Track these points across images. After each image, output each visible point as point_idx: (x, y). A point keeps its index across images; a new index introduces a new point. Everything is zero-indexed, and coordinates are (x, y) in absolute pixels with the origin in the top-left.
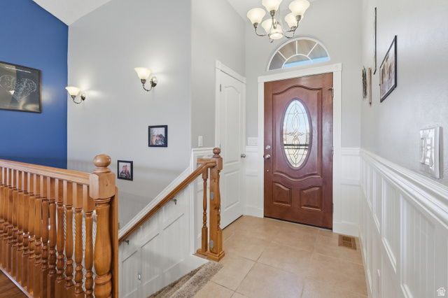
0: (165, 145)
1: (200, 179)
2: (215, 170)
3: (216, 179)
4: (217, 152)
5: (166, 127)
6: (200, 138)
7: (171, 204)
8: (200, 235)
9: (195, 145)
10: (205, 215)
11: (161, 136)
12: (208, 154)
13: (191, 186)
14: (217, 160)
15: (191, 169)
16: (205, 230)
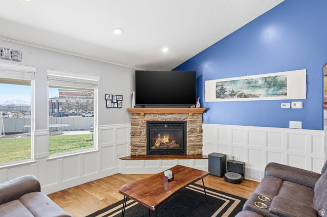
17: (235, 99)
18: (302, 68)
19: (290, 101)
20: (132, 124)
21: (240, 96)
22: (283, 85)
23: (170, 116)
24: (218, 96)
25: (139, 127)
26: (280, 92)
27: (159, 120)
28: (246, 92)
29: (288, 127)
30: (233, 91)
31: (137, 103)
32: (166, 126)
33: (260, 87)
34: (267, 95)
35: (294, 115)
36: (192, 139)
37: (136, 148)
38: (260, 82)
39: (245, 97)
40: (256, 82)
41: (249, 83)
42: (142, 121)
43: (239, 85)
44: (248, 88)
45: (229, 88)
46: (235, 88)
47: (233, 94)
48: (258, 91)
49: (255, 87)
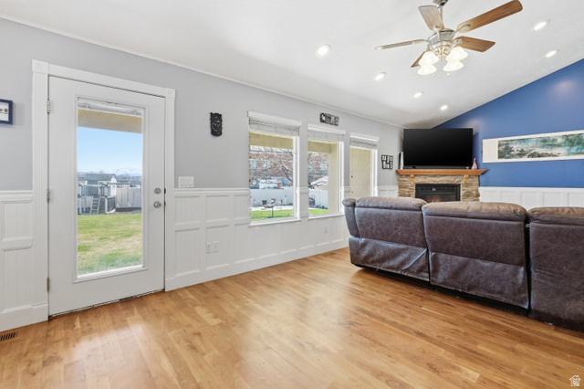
17: (524, 159)
20: (400, 187)
21: (532, 155)
24: (501, 155)
25: (407, 190)
27: (431, 182)
28: (540, 151)
30: (522, 150)
31: (405, 164)
32: (434, 189)
33: (559, 146)
34: (569, 154)
38: (560, 141)
39: (539, 156)
40: (554, 140)
42: (411, 183)
43: (530, 144)
44: (543, 147)
45: (516, 148)
46: (525, 147)
47: (522, 154)
48: (555, 151)
49: (553, 146)
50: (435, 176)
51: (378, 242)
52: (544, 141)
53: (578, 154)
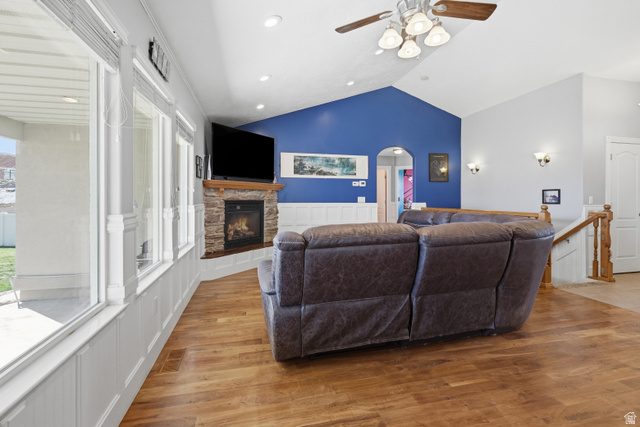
0: (559, 203)
1: (591, 227)
2: (606, 220)
3: (606, 226)
4: (608, 208)
5: (559, 191)
6: (591, 199)
7: (564, 243)
8: (591, 267)
9: (586, 202)
10: (596, 252)
11: (554, 196)
12: (599, 209)
13: (583, 231)
14: (608, 214)
15: (583, 219)
16: (595, 263)
17: (314, 176)
18: (365, 155)
19: (358, 180)
21: (320, 173)
22: (353, 167)
23: (250, 193)
24: (296, 171)
25: (216, 209)
26: (351, 172)
27: (241, 198)
28: (325, 169)
29: (356, 201)
30: (312, 168)
32: (238, 207)
33: (336, 166)
34: (342, 174)
35: (360, 192)
36: (269, 222)
37: (213, 241)
38: (337, 162)
39: (325, 174)
40: (334, 161)
41: (327, 161)
42: (219, 199)
43: (318, 162)
44: (326, 166)
45: (308, 164)
46: (315, 164)
47: (312, 171)
48: (335, 170)
49: (333, 166)
50: (244, 190)
51: (337, 304)
52: (327, 160)
53: (347, 174)
